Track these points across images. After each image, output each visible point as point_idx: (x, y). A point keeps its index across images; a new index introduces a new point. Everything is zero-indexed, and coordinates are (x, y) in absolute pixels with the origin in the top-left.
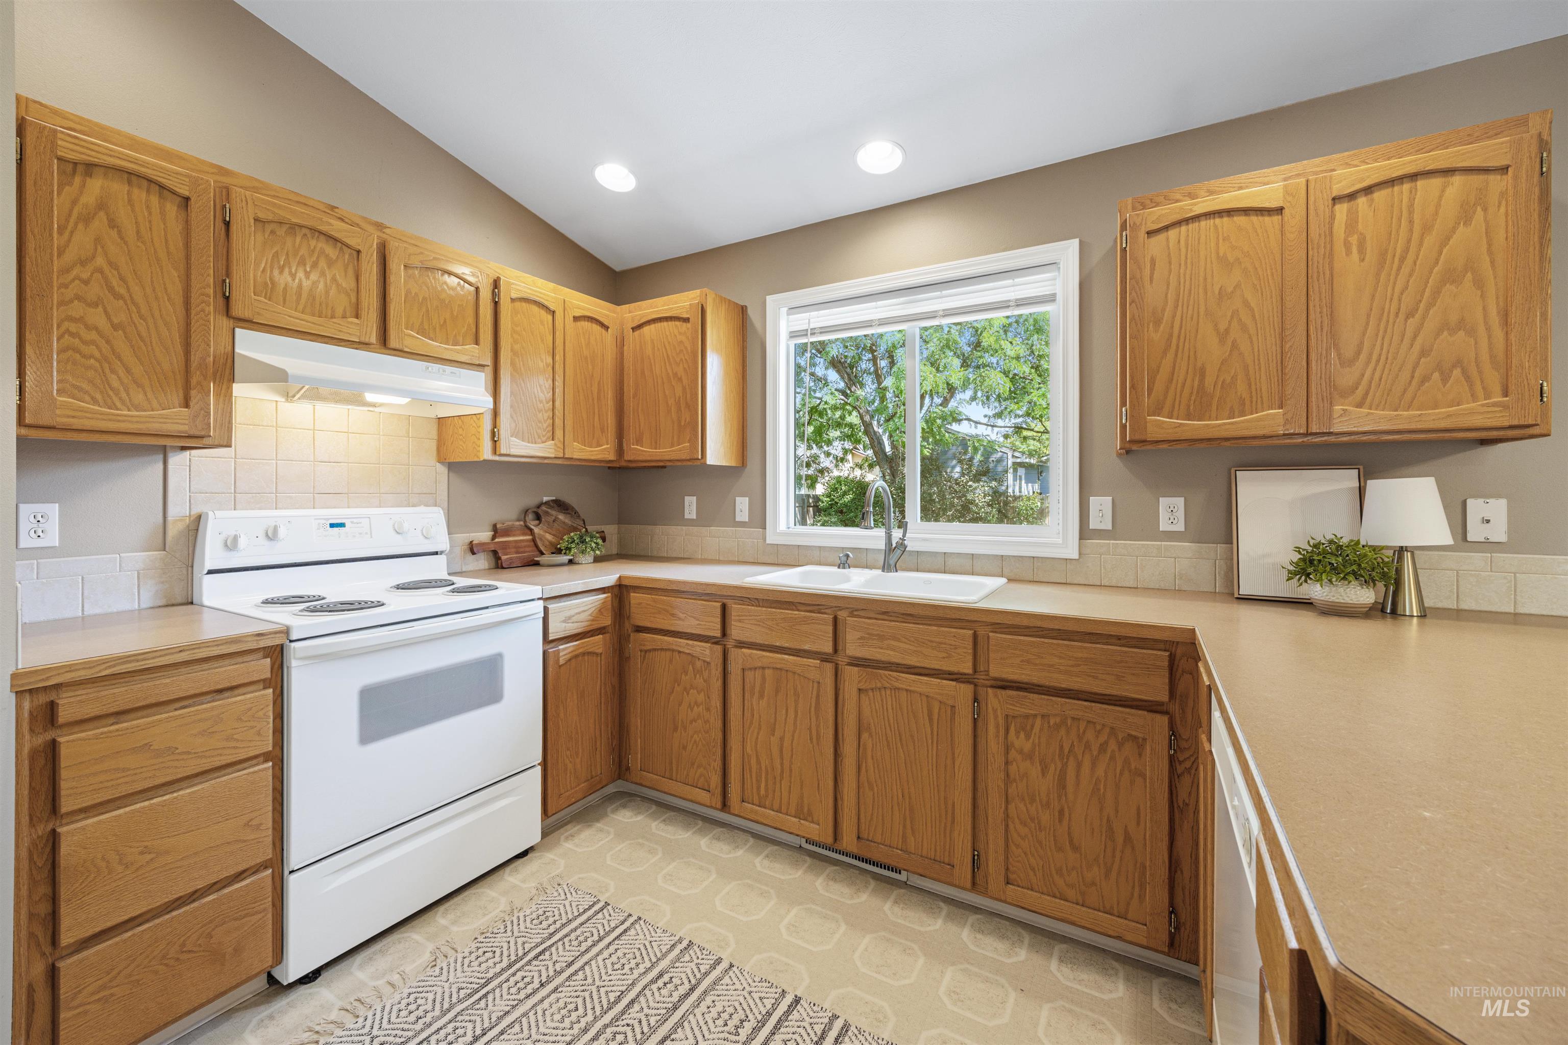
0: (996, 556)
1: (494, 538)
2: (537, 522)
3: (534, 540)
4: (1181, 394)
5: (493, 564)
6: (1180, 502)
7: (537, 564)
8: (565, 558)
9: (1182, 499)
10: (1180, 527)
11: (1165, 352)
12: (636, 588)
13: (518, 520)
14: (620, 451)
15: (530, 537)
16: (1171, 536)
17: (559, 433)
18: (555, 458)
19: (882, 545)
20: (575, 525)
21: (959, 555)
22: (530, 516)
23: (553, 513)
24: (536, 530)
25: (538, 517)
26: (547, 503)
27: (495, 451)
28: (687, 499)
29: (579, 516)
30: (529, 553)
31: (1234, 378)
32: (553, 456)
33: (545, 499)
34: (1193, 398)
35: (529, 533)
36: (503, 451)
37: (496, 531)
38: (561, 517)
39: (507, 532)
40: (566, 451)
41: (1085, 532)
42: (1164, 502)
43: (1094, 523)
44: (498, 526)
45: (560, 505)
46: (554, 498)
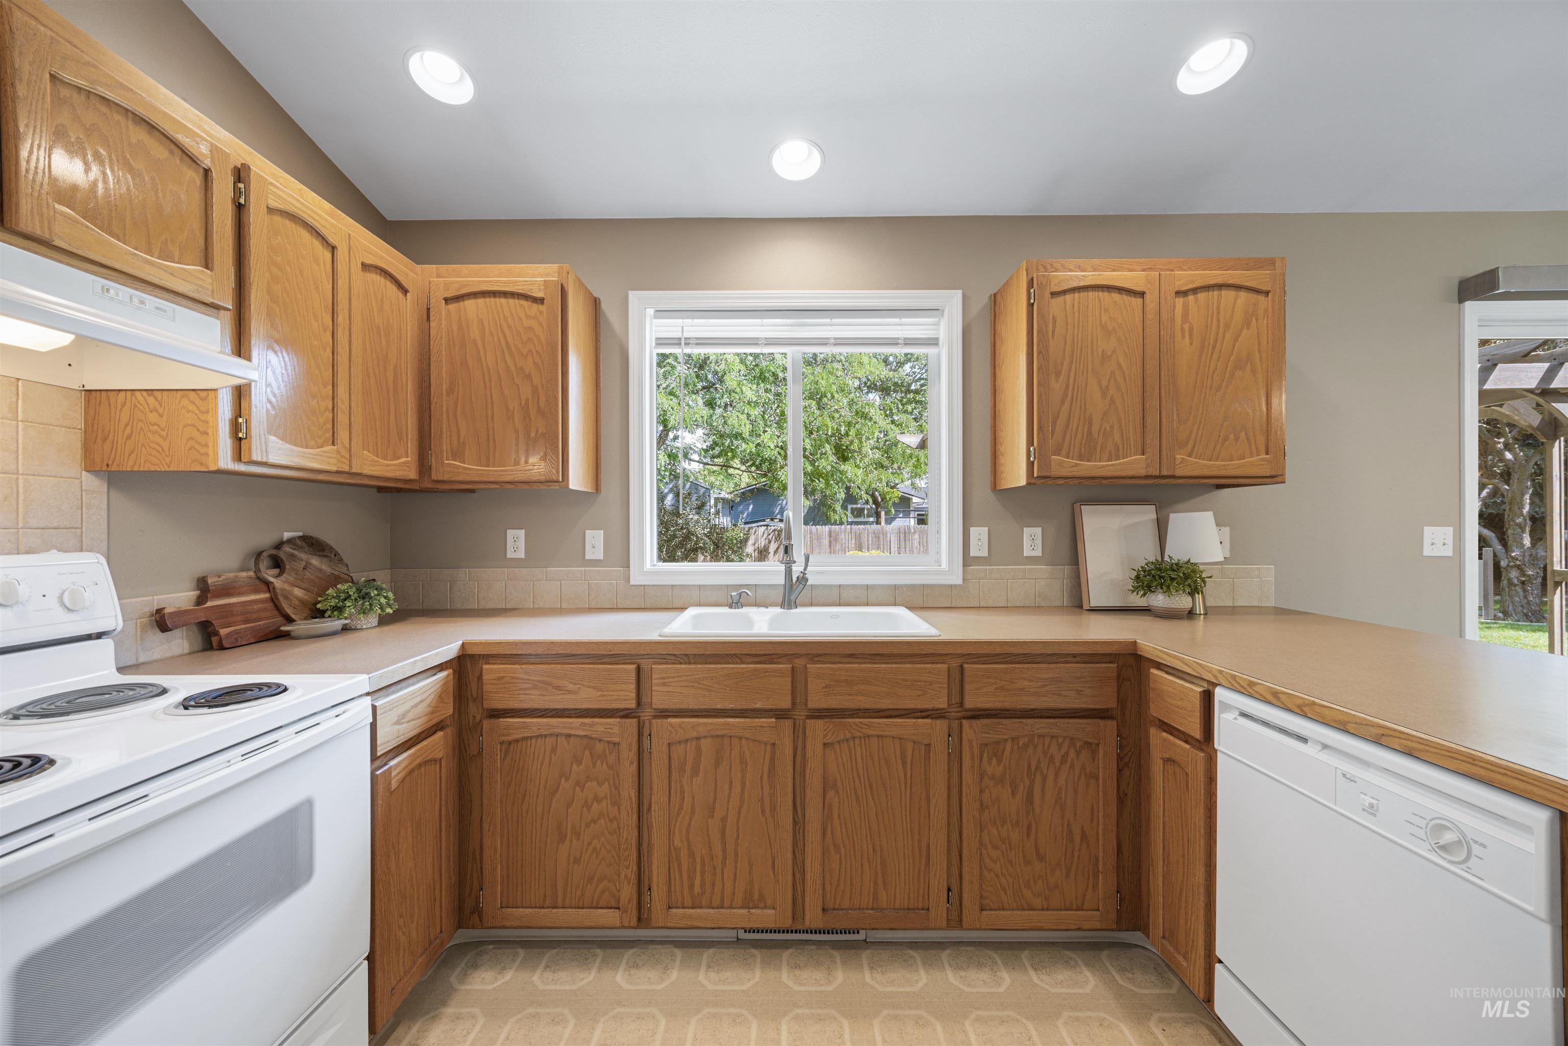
0: (889, 586)
1: (200, 600)
2: (276, 571)
3: (274, 600)
4: (1075, 438)
5: (198, 643)
6: (1038, 531)
7: (286, 636)
8: (337, 624)
9: (1040, 529)
10: (1038, 553)
11: (1063, 401)
12: (489, 658)
13: (243, 569)
14: (424, 465)
15: (267, 595)
16: (1032, 560)
17: (343, 435)
18: (338, 472)
19: (781, 580)
20: (336, 573)
21: (854, 586)
22: (264, 564)
23: (302, 555)
24: (278, 583)
25: (277, 563)
26: (290, 541)
27: (238, 455)
28: (511, 533)
29: (341, 560)
30: (272, 621)
31: (1112, 427)
32: (335, 469)
33: (287, 535)
34: (1084, 442)
35: (265, 588)
36: (256, 457)
37: (204, 589)
38: (315, 561)
39: (226, 590)
40: (354, 462)
41: (968, 560)
42: (1027, 531)
43: (973, 552)
44: (210, 581)
45: (313, 544)
46: (301, 534)
